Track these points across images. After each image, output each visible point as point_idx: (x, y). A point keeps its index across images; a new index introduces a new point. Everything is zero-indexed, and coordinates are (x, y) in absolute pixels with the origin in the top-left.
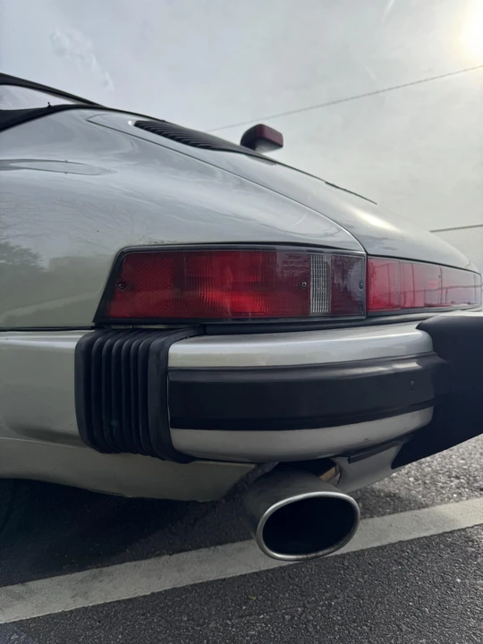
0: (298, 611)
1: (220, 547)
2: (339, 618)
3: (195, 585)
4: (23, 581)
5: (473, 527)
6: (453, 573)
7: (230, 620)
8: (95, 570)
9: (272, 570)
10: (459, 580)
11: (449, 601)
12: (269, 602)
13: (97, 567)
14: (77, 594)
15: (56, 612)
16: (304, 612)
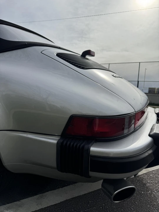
0: (103, 205)
1: (75, 184)
2: (115, 207)
3: (72, 198)
5: (143, 174)
6: (141, 190)
7: (86, 210)
8: (41, 195)
9: (93, 191)
10: (143, 193)
11: (142, 199)
12: (95, 203)
14: (38, 204)
15: (34, 211)
16: (105, 206)
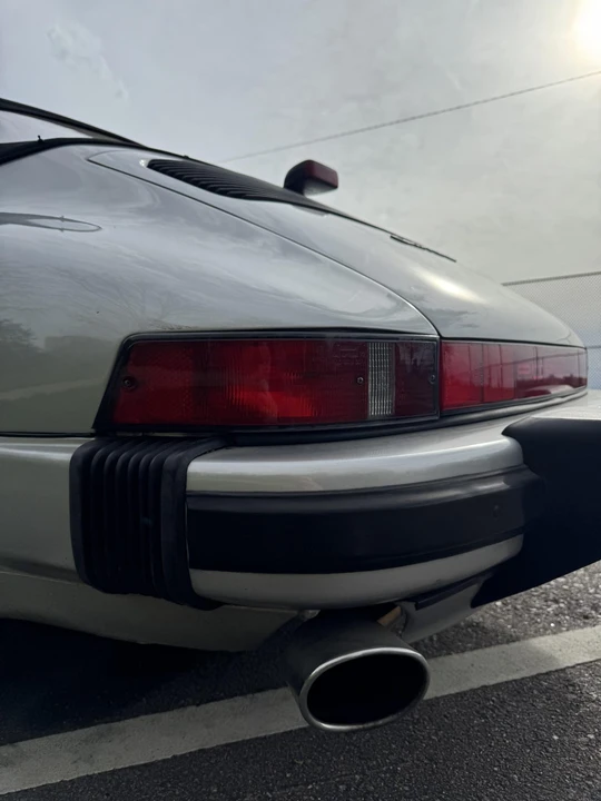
0: (355, 779)
1: (258, 695)
2: (407, 788)
3: (227, 745)
4: (12, 741)
5: (573, 667)
6: (549, 728)
7: (271, 792)
8: (103, 726)
10: (556, 738)
11: (544, 765)
12: (320, 768)
13: (106, 723)
14: (80, 759)
15: (54, 781)
16: (362, 780)
